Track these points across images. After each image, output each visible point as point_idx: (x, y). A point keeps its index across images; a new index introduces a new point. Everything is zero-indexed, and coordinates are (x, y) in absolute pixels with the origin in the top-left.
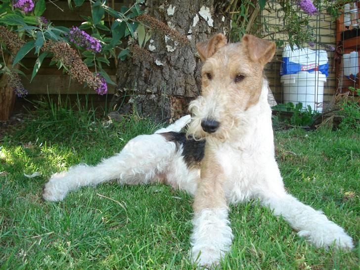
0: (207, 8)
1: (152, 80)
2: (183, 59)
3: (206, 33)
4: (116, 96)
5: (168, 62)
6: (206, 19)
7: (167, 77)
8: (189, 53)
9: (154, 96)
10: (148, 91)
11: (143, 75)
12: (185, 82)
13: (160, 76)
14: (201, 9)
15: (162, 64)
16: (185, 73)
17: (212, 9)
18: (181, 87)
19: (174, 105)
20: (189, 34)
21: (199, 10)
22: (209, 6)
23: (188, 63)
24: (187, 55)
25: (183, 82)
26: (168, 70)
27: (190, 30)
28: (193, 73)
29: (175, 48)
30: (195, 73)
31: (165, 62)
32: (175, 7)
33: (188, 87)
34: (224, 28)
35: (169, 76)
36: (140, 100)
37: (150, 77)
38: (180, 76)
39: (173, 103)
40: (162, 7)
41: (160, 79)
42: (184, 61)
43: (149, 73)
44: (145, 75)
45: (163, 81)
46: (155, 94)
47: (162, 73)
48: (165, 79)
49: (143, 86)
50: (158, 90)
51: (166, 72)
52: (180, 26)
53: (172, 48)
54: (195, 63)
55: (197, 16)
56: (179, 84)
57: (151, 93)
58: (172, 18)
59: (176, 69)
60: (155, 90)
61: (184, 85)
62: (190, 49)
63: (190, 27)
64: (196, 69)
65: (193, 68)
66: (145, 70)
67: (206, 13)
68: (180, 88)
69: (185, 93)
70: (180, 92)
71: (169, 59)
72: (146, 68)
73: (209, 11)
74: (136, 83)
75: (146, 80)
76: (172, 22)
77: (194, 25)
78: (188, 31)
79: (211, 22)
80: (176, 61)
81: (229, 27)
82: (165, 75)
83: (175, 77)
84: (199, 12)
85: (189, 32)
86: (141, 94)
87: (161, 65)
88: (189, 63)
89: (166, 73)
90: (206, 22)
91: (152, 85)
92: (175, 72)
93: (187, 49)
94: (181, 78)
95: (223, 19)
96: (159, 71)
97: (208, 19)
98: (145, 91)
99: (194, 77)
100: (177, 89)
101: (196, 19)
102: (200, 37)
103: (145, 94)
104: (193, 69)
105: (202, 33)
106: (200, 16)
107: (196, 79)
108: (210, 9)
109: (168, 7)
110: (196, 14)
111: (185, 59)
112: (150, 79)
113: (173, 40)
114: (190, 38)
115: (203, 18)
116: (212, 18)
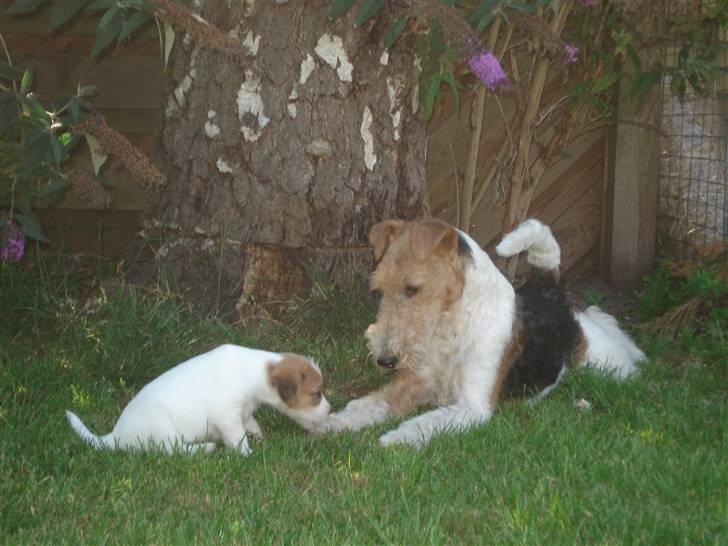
0: (336, 38)
1: (212, 205)
2: (277, 158)
3: (336, 96)
4: (141, 237)
5: (246, 166)
6: (333, 63)
7: (242, 199)
8: (292, 143)
9: (211, 243)
10: (199, 230)
11: (193, 192)
12: (284, 212)
13: (228, 196)
14: (320, 41)
15: (230, 170)
16: (284, 192)
17: (350, 40)
18: (272, 223)
19: (258, 264)
20: (293, 101)
21: (316, 44)
22: (342, 35)
23: (290, 167)
24: (288, 150)
25: (277, 211)
26: (245, 182)
27: (294, 92)
28: (306, 190)
29: (259, 134)
30: (310, 190)
31: (238, 166)
32: (258, 38)
33: (291, 223)
34: (388, 80)
35: (248, 196)
36: (180, 252)
37: (208, 196)
38: (273, 198)
39: (256, 259)
40: (233, 34)
41: (228, 204)
42: (282, 163)
43: (206, 188)
44: (199, 192)
45: (233, 210)
46: (212, 237)
47: (232, 189)
48: (238, 205)
49: (190, 217)
50: (220, 230)
51: (242, 188)
52: (272, 82)
53: (252, 132)
54: (311, 167)
55: (310, 58)
56: (268, 217)
57: (204, 236)
58: (256, 62)
59: (263, 182)
60: (214, 228)
61: (282, 220)
62: (295, 136)
63: (295, 85)
64: (315, 180)
65: (307, 178)
66: (198, 181)
67: (332, 50)
68: (269, 227)
69: (284, 238)
70: (269, 235)
71: (247, 158)
72: (200, 177)
73: (341, 44)
74: (177, 210)
75: (199, 204)
76: (254, 70)
77: (303, 79)
78: (290, 94)
79: (346, 72)
80: (264, 163)
82: (238, 194)
83: (260, 200)
84: (316, 49)
85: (290, 97)
86: (185, 236)
87: (228, 173)
88: (294, 168)
89: (240, 191)
90: (335, 71)
91: (210, 217)
92: (260, 189)
93: (287, 135)
94: (274, 203)
95: (385, 59)
96: (227, 184)
97: (339, 64)
98: (193, 229)
99: (308, 200)
101: (307, 67)
102: (320, 106)
103: (193, 238)
104: (306, 182)
105: (325, 97)
106: (317, 59)
107: (312, 204)
108: (344, 41)
109: (245, 36)
110: (308, 55)
111: (283, 160)
112: (206, 203)
113: (256, 113)
114: (292, 109)
115: (325, 62)
116: (351, 60)
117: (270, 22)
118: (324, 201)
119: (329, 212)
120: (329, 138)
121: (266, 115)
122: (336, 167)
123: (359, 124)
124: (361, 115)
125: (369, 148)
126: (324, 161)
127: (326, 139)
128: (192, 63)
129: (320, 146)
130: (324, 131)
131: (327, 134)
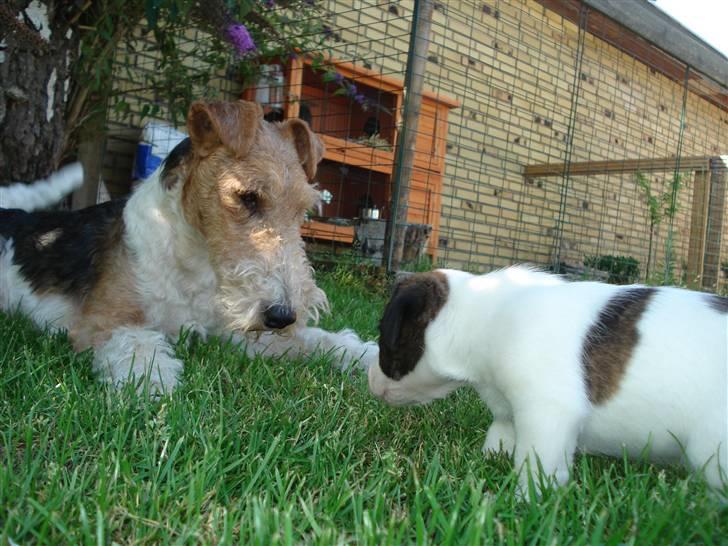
0: (43, 5)
3: (35, 53)
6: (38, 25)
14: (31, 4)
17: (52, 10)
20: (1, 49)
21: (27, 6)
22: (46, 2)
34: (68, 52)
55: (21, 16)
67: (38, 14)
73: (45, 11)
79: (46, 34)
81: (77, 53)
84: (27, 10)
90: (37, 32)
95: (69, 34)
97: (41, 28)
102: (22, 59)
105: (26, 51)
106: (26, 17)
108: (48, 9)
110: (21, 14)
115: (31, 22)
116: (50, 27)
118: (15, 139)
119: (17, 150)
120: (27, 86)
122: (27, 113)
123: (47, 80)
124: (49, 74)
125: (51, 102)
126: (17, 106)
127: (22, 87)
129: (17, 92)
130: (21, 80)
131: (24, 82)
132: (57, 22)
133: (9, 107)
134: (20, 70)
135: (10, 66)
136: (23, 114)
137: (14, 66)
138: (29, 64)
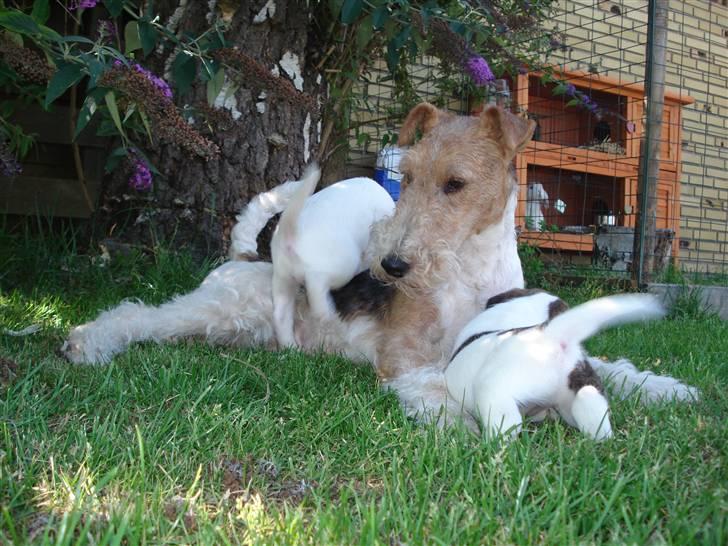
0: (295, 56)
1: (186, 182)
2: (246, 145)
6: (291, 75)
7: (215, 177)
8: (258, 135)
9: (189, 212)
10: (178, 201)
11: (167, 171)
13: (201, 174)
14: (284, 56)
16: (249, 173)
17: (303, 59)
18: (241, 197)
20: (261, 100)
21: (281, 58)
22: (297, 53)
23: (256, 154)
24: (255, 138)
25: (244, 188)
26: (216, 164)
27: (263, 93)
28: (264, 173)
30: (266, 173)
34: (319, 96)
35: (220, 176)
36: (161, 219)
37: (181, 175)
38: (241, 177)
41: (201, 180)
42: (249, 150)
43: (179, 168)
44: (171, 171)
45: (207, 185)
46: (190, 208)
47: (205, 169)
48: (211, 182)
49: (165, 192)
50: (196, 202)
51: (214, 168)
54: (267, 155)
55: (277, 68)
56: (237, 192)
57: (182, 207)
59: (232, 164)
60: (191, 200)
62: (260, 129)
64: (269, 165)
65: (264, 164)
66: (170, 162)
67: (291, 65)
71: (220, 143)
72: (174, 159)
73: (296, 61)
75: (172, 181)
78: (259, 94)
79: (299, 82)
80: (234, 149)
81: (326, 95)
82: (211, 173)
83: (231, 179)
84: (281, 62)
85: (260, 97)
86: (163, 207)
88: (258, 156)
89: (213, 171)
90: (292, 81)
91: (186, 192)
92: (230, 169)
93: (254, 127)
94: (241, 181)
95: (319, 79)
96: (199, 165)
97: (295, 77)
98: (171, 201)
99: (265, 181)
100: (235, 201)
102: (279, 107)
103: (171, 208)
104: (264, 167)
105: (283, 101)
106: (281, 69)
108: (299, 59)
110: (276, 66)
111: (251, 146)
112: (180, 179)
113: (229, 108)
114: (261, 107)
115: (286, 73)
116: (302, 75)
117: (245, 37)
120: (286, 133)
121: (238, 110)
122: (287, 156)
123: (302, 125)
124: (304, 119)
125: (307, 145)
126: (278, 151)
127: (281, 134)
128: (167, 68)
129: (277, 139)
130: (280, 127)
131: (283, 130)
132: (308, 69)
133: (271, 153)
134: (278, 118)
135: (270, 115)
136: (283, 158)
137: (273, 115)
138: (286, 112)
